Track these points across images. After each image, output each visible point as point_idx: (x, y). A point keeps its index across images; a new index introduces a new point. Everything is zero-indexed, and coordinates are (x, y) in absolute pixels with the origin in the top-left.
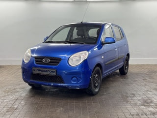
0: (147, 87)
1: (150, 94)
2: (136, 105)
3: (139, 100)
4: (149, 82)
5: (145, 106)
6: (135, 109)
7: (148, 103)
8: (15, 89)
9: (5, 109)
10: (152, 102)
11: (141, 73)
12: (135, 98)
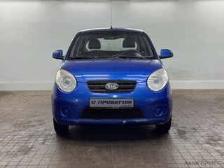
0: (213, 119)
1: (218, 129)
2: (197, 142)
3: (202, 137)
4: (217, 112)
5: (210, 144)
6: (197, 148)
7: (214, 141)
8: (29, 122)
9: (16, 148)
10: (220, 140)
11: (205, 101)
12: (196, 134)
